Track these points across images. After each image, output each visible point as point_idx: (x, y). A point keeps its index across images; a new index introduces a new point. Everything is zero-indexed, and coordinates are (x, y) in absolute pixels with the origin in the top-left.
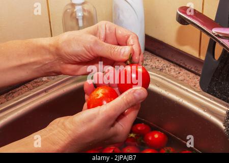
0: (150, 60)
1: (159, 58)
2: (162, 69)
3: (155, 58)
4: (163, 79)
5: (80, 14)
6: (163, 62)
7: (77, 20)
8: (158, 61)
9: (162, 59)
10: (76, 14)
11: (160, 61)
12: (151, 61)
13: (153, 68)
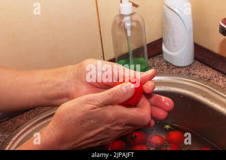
0: (198, 70)
1: (208, 68)
2: (210, 79)
3: (204, 68)
4: (209, 89)
5: (128, 25)
6: (212, 71)
7: (126, 30)
8: (207, 70)
9: (211, 69)
10: (124, 25)
11: (209, 71)
12: (200, 71)
13: (200, 78)
